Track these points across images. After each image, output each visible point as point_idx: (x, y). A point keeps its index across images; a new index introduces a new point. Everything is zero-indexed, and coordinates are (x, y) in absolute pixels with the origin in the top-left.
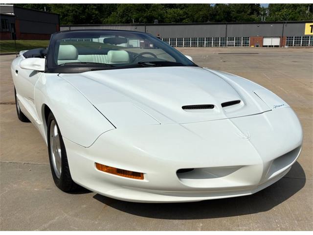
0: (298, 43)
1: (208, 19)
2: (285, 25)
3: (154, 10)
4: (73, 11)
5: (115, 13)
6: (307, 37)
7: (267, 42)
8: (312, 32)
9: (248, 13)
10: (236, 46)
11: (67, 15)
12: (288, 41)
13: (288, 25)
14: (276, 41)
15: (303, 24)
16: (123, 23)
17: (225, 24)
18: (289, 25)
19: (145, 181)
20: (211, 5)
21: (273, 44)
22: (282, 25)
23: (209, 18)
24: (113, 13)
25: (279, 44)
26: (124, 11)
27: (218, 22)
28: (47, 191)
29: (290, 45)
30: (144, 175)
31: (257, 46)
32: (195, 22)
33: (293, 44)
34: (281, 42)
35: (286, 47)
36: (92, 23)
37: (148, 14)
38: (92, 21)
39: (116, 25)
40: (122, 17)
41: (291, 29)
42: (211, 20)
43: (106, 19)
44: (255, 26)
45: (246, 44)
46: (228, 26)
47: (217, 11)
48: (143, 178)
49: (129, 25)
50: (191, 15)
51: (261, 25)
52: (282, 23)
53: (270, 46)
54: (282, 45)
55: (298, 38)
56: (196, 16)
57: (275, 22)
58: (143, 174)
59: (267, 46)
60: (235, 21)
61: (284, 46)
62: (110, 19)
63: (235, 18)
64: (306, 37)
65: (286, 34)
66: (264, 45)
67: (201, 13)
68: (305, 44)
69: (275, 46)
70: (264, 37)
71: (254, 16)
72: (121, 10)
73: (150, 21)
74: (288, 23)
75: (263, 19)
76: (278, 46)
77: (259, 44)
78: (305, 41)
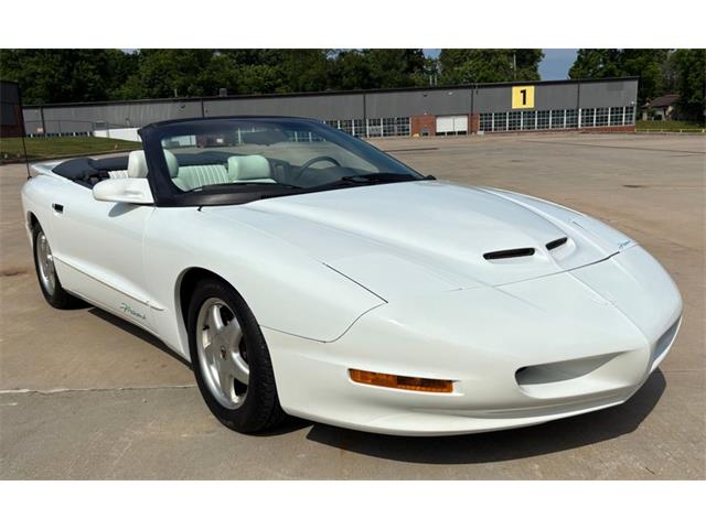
0: (500, 124)
1: (325, 83)
2: (475, 91)
3: (217, 70)
4: (44, 74)
5: (136, 77)
6: (517, 113)
7: (444, 125)
8: (524, 103)
9: (402, 69)
10: (385, 135)
11: (31, 84)
12: (483, 122)
13: (481, 91)
14: (461, 124)
15: (508, 89)
16: (154, 97)
17: (361, 93)
18: (483, 92)
19: (456, 394)
20: (329, 57)
21: (457, 130)
22: (469, 91)
23: (329, 81)
24: (130, 77)
25: (465, 129)
26: (154, 74)
27: (348, 90)
28: (209, 435)
29: (487, 128)
30: (454, 384)
31: (427, 134)
32: (300, 91)
33: (493, 127)
34: (471, 124)
35: (480, 133)
36: (89, 99)
37: (204, 76)
38: (87, 95)
39: (141, 103)
40: (151, 85)
41: (485, 98)
42: (333, 85)
43: (117, 92)
44: (419, 94)
45: (404, 132)
46: (367, 96)
47: (342, 68)
48: (450, 390)
49: (169, 101)
50: (292, 78)
51: (430, 93)
52: (470, 88)
53: (449, 133)
54: (472, 129)
55: (500, 116)
56: (302, 79)
57: (455, 86)
58: (450, 382)
59: (443, 134)
60: (379, 87)
61: (476, 132)
62: (125, 90)
63: (379, 80)
64: (515, 113)
65: (478, 110)
66: (438, 131)
67: (311, 72)
68: (514, 127)
69: (460, 133)
70: (437, 116)
71: (414, 76)
72: (149, 72)
73: (209, 92)
74: (479, 87)
75: (433, 81)
76: (464, 133)
77: (429, 130)
78: (513, 121)
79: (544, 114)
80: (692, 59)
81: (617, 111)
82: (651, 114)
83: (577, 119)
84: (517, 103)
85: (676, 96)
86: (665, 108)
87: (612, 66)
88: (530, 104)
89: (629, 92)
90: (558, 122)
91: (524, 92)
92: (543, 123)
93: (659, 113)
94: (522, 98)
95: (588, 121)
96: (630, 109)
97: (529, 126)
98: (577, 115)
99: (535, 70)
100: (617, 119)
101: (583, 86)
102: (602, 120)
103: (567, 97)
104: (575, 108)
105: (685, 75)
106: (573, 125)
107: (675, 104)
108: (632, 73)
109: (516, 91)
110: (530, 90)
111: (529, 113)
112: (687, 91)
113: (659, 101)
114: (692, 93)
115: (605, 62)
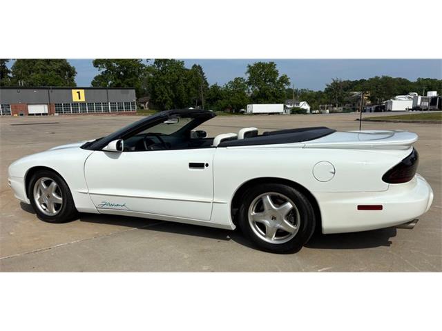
0: (67, 110)
2: (50, 90)
6: (76, 104)
7: (33, 109)
8: (79, 98)
12: (57, 108)
14: (43, 109)
15: (69, 91)
18: (55, 91)
22: (46, 91)
25: (47, 112)
29: (60, 112)
31: (22, 115)
33: (63, 111)
34: (50, 109)
35: (57, 114)
41: (57, 95)
44: (16, 90)
45: (6, 113)
51: (21, 91)
52: (45, 88)
53: (37, 114)
54: (51, 112)
55: (67, 105)
59: (33, 115)
61: (54, 114)
65: (54, 101)
66: (30, 113)
68: (75, 111)
69: (44, 114)
70: (28, 104)
74: (53, 88)
75: (21, 84)
76: (47, 114)
77: (24, 113)
78: (75, 108)
79: (91, 104)
80: (155, 81)
81: (127, 104)
82: (139, 106)
83: (108, 107)
84: (75, 98)
85: (149, 98)
86: (144, 103)
87: (119, 81)
88: (83, 99)
89: (131, 95)
90: (98, 109)
91: (79, 92)
92: (91, 109)
93: (143, 105)
94: (77, 96)
95: (114, 109)
96: (133, 104)
97: (84, 110)
98: (108, 105)
99: (73, 80)
100: (128, 108)
101: (109, 90)
102: (121, 108)
103: (101, 95)
104: (106, 102)
105: (153, 88)
106: (106, 110)
107: (150, 101)
108: (130, 86)
109: (74, 92)
110: (82, 92)
111: (83, 104)
112: (154, 95)
113: (141, 100)
114: (158, 97)
115: (115, 79)
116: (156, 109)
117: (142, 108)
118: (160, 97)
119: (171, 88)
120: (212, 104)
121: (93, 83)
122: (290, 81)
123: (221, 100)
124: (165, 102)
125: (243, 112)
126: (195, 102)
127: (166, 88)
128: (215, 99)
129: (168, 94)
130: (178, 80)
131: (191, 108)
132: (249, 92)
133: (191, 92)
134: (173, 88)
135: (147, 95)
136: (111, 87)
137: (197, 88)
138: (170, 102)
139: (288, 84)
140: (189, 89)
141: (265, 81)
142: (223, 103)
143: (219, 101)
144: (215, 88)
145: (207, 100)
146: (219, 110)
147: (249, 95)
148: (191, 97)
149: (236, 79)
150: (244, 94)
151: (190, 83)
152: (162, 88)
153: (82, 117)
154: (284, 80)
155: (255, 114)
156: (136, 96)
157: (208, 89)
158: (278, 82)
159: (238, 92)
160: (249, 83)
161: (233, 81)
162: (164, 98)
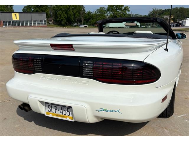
0: (10, 24)
8: (16, 18)
12: (4, 23)
15: (10, 14)
18: (3, 14)
29: (5, 25)
33: (8, 25)
35: (4, 27)
55: (9, 22)
61: (2, 27)
64: (14, 21)
65: (2, 20)
68: (14, 25)
74: (1, 13)
78: (14, 23)
79: (22, 21)
80: (57, 9)
81: (42, 21)
82: (48, 22)
83: (32, 23)
84: (14, 18)
87: (37, 9)
88: (18, 19)
89: (44, 16)
90: (26, 24)
91: (16, 15)
92: (22, 24)
93: (50, 22)
94: (15, 17)
95: (34, 24)
96: (45, 21)
97: (18, 25)
98: (32, 22)
99: (12, 8)
100: (42, 24)
101: (32, 14)
102: (38, 24)
103: (28, 16)
104: (31, 20)
105: (56, 13)
106: (31, 24)
107: (54, 20)
108: (43, 12)
109: (13, 14)
110: (17, 14)
111: (18, 21)
112: (56, 17)
113: (49, 19)
116: (57, 24)
117: (50, 24)
118: (59, 17)
119: (65, 13)
120: (87, 22)
121: (23, 10)
122: (129, 9)
123: (93, 19)
124: (62, 20)
125: (104, 27)
126: (78, 20)
127: (62, 13)
128: (89, 19)
129: (64, 16)
130: (69, 9)
131: (76, 24)
132: (107, 15)
133: (76, 15)
134: (67, 13)
135: (52, 17)
136: (33, 12)
137: (79, 13)
138: (65, 20)
139: (129, 11)
140: (75, 14)
141: (116, 9)
142: (93, 21)
143: (91, 20)
144: (89, 13)
145: (85, 20)
146: (91, 25)
147: (108, 17)
148: (76, 17)
149: (101, 8)
150: (105, 16)
151: (75, 10)
152: (61, 12)
153: (18, 28)
154: (127, 8)
155: (111, 27)
156: (47, 17)
157: (85, 13)
158: (123, 10)
159: (101, 15)
160: (108, 10)
161: (99, 9)
162: (61, 18)
